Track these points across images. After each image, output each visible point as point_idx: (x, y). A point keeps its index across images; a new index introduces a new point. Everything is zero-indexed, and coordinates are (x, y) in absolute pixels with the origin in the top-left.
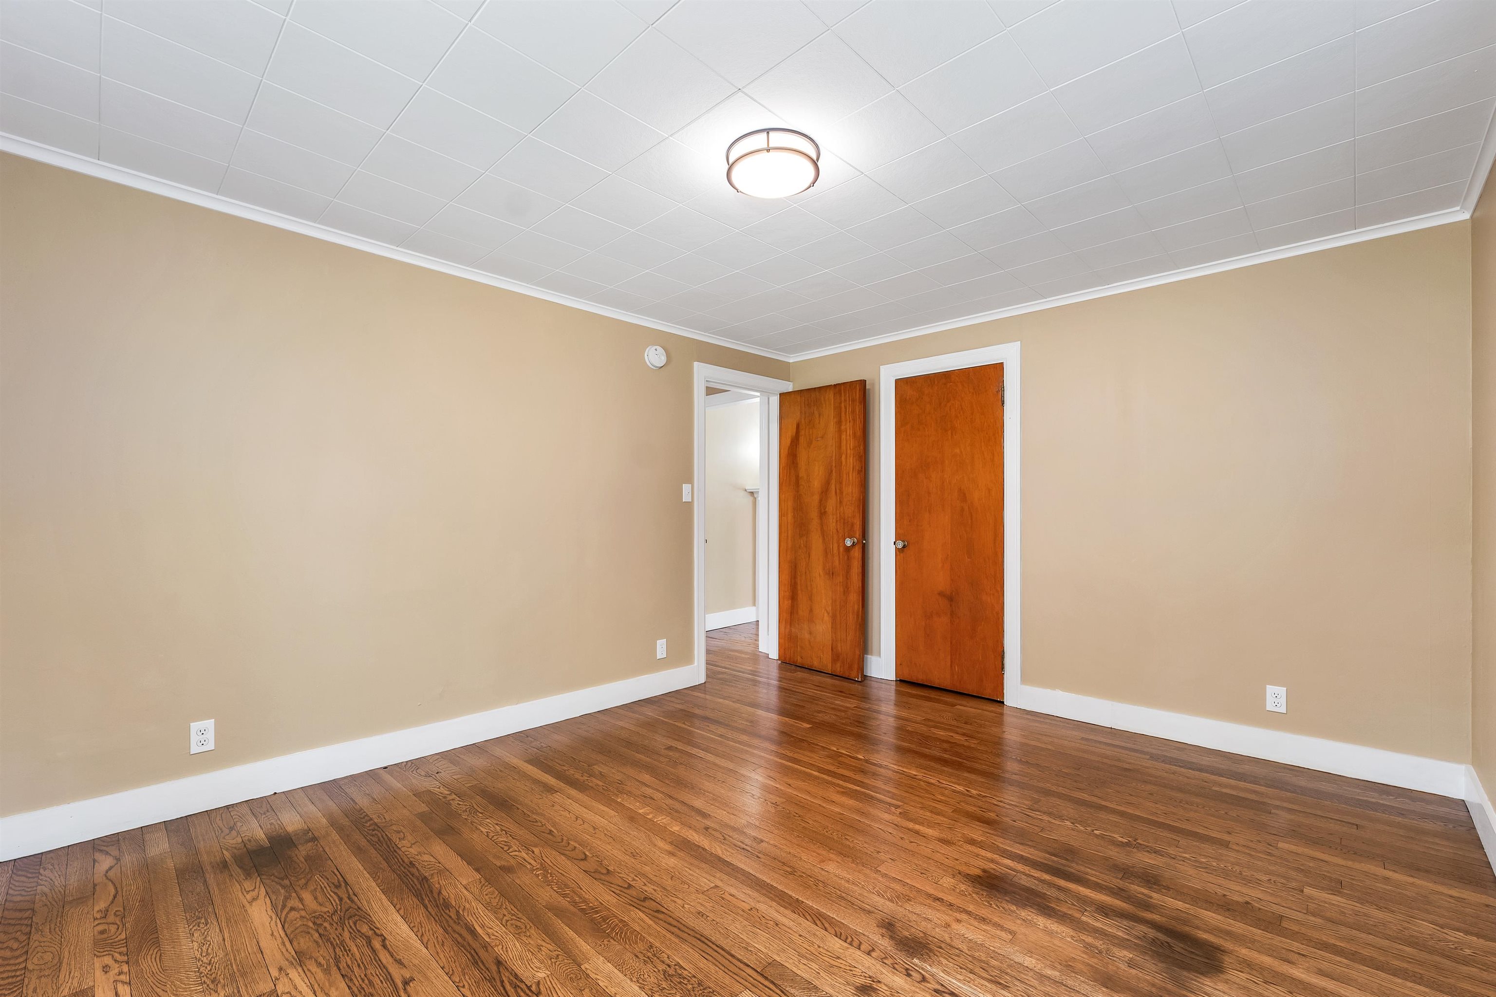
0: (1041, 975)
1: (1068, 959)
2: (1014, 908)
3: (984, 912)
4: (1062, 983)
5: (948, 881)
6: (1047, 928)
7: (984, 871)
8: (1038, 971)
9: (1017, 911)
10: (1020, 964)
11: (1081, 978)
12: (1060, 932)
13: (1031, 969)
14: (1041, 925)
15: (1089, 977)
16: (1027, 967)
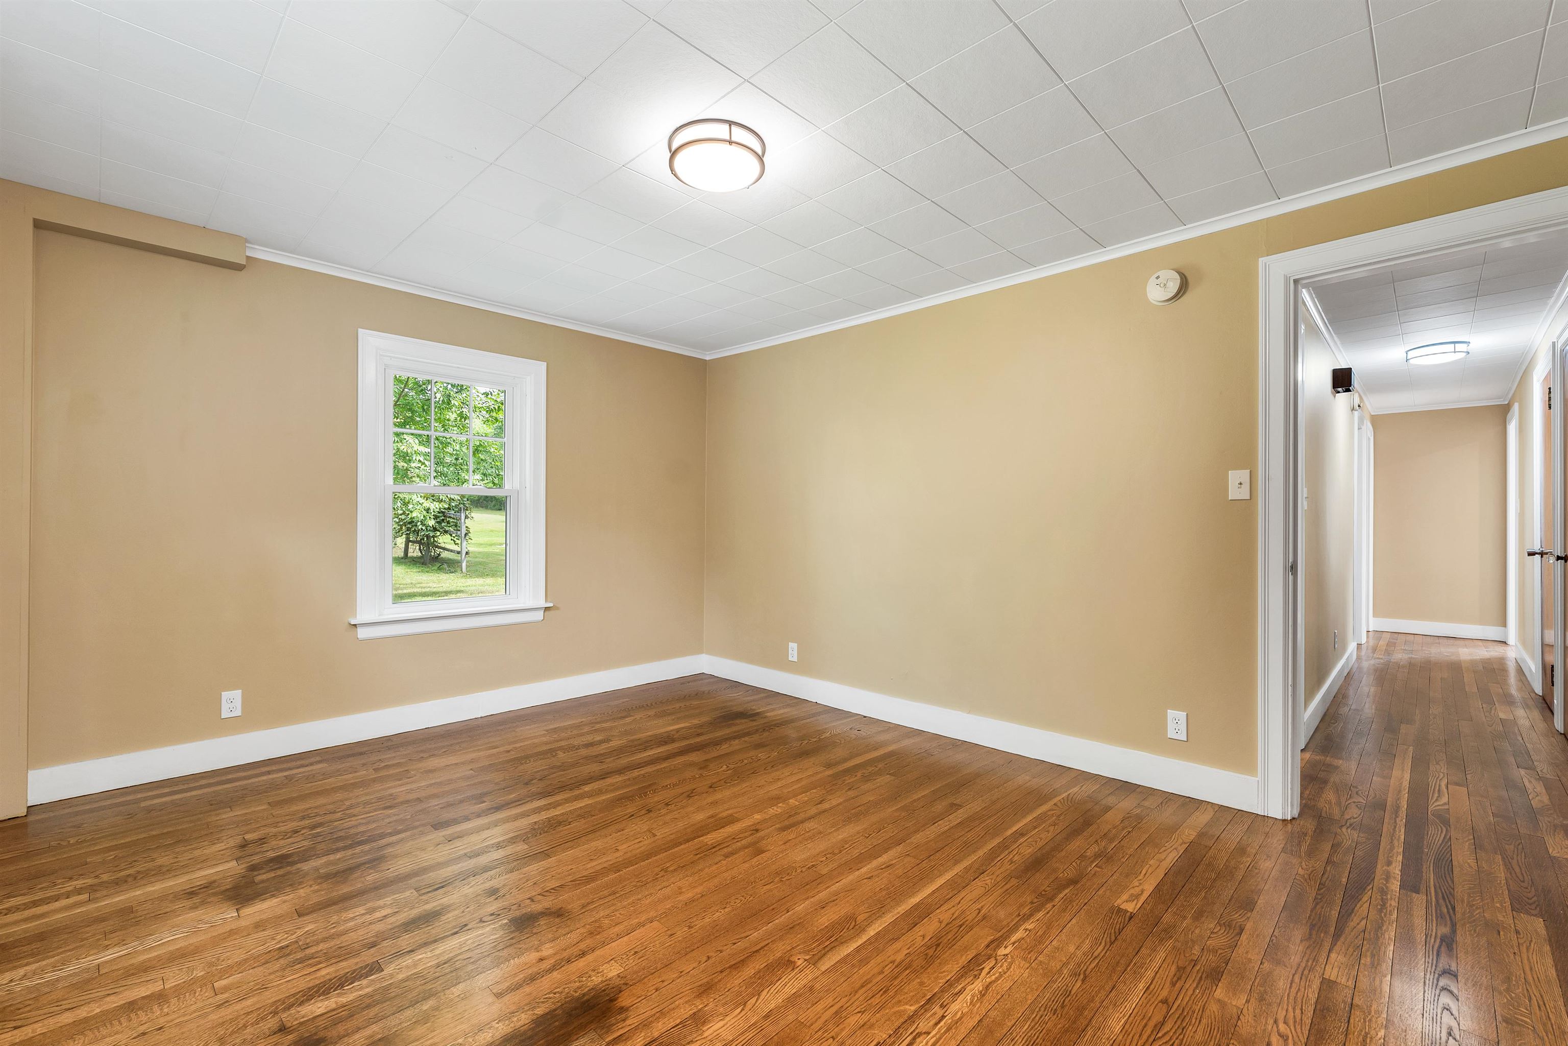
0: (433, 995)
1: (436, 1025)
2: (539, 1011)
3: (545, 984)
4: (412, 1006)
5: (613, 971)
6: (490, 1028)
7: (623, 1010)
8: (439, 994)
9: (531, 1012)
10: (456, 985)
11: (406, 1025)
12: (476, 1037)
13: (444, 990)
14: (497, 1025)
15: (402, 1032)
16: (449, 989)
